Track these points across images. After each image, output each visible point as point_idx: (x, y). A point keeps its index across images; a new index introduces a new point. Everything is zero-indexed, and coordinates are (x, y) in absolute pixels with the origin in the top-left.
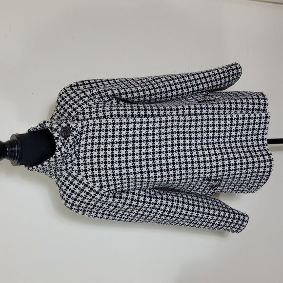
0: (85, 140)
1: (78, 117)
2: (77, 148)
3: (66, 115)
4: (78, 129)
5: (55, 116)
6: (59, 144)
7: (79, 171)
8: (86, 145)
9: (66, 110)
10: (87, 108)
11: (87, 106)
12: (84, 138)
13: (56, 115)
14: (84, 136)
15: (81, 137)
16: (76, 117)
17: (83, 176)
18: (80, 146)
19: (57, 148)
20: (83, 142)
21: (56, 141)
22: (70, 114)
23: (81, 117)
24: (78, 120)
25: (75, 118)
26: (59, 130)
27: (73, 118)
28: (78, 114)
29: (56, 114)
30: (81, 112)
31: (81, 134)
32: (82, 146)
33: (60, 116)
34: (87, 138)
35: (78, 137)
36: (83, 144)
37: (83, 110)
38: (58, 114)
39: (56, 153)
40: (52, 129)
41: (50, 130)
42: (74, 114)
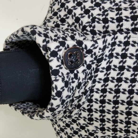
0: (105, 72)
1: (94, 27)
2: (90, 84)
3: (70, 21)
4: (96, 51)
5: (49, 21)
6: (59, 84)
7: (91, 119)
8: (106, 80)
9: (70, 12)
10: (111, 9)
11: (111, 6)
12: (103, 68)
13: (52, 21)
14: (104, 64)
15: (98, 66)
16: (90, 26)
17: (97, 127)
18: (94, 82)
19: (54, 93)
20: (101, 75)
21: (53, 78)
22: (77, 20)
23: (99, 27)
24: (93, 32)
25: (88, 29)
26: (61, 54)
27: (84, 28)
28: (93, 20)
29: (51, 18)
30: (101, 17)
31: (100, 61)
32: (99, 82)
33: (59, 23)
34: (108, 68)
35: (94, 66)
36: (100, 79)
37: (104, 12)
38: (55, 19)
39: (52, 101)
40: (47, 51)
41: (44, 52)
42: (85, 20)
